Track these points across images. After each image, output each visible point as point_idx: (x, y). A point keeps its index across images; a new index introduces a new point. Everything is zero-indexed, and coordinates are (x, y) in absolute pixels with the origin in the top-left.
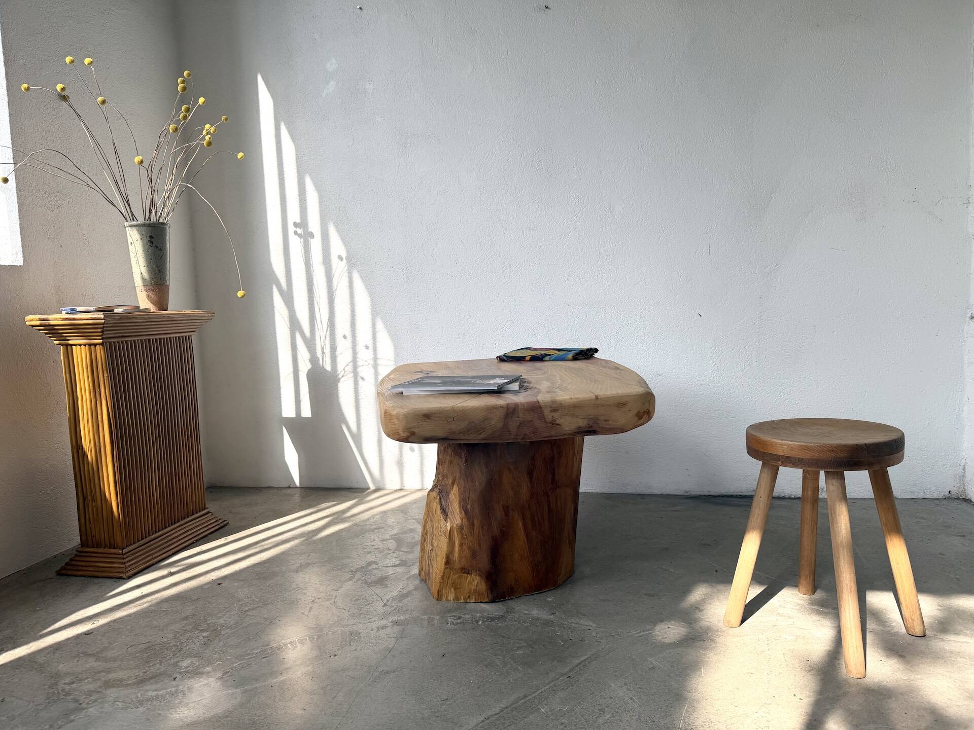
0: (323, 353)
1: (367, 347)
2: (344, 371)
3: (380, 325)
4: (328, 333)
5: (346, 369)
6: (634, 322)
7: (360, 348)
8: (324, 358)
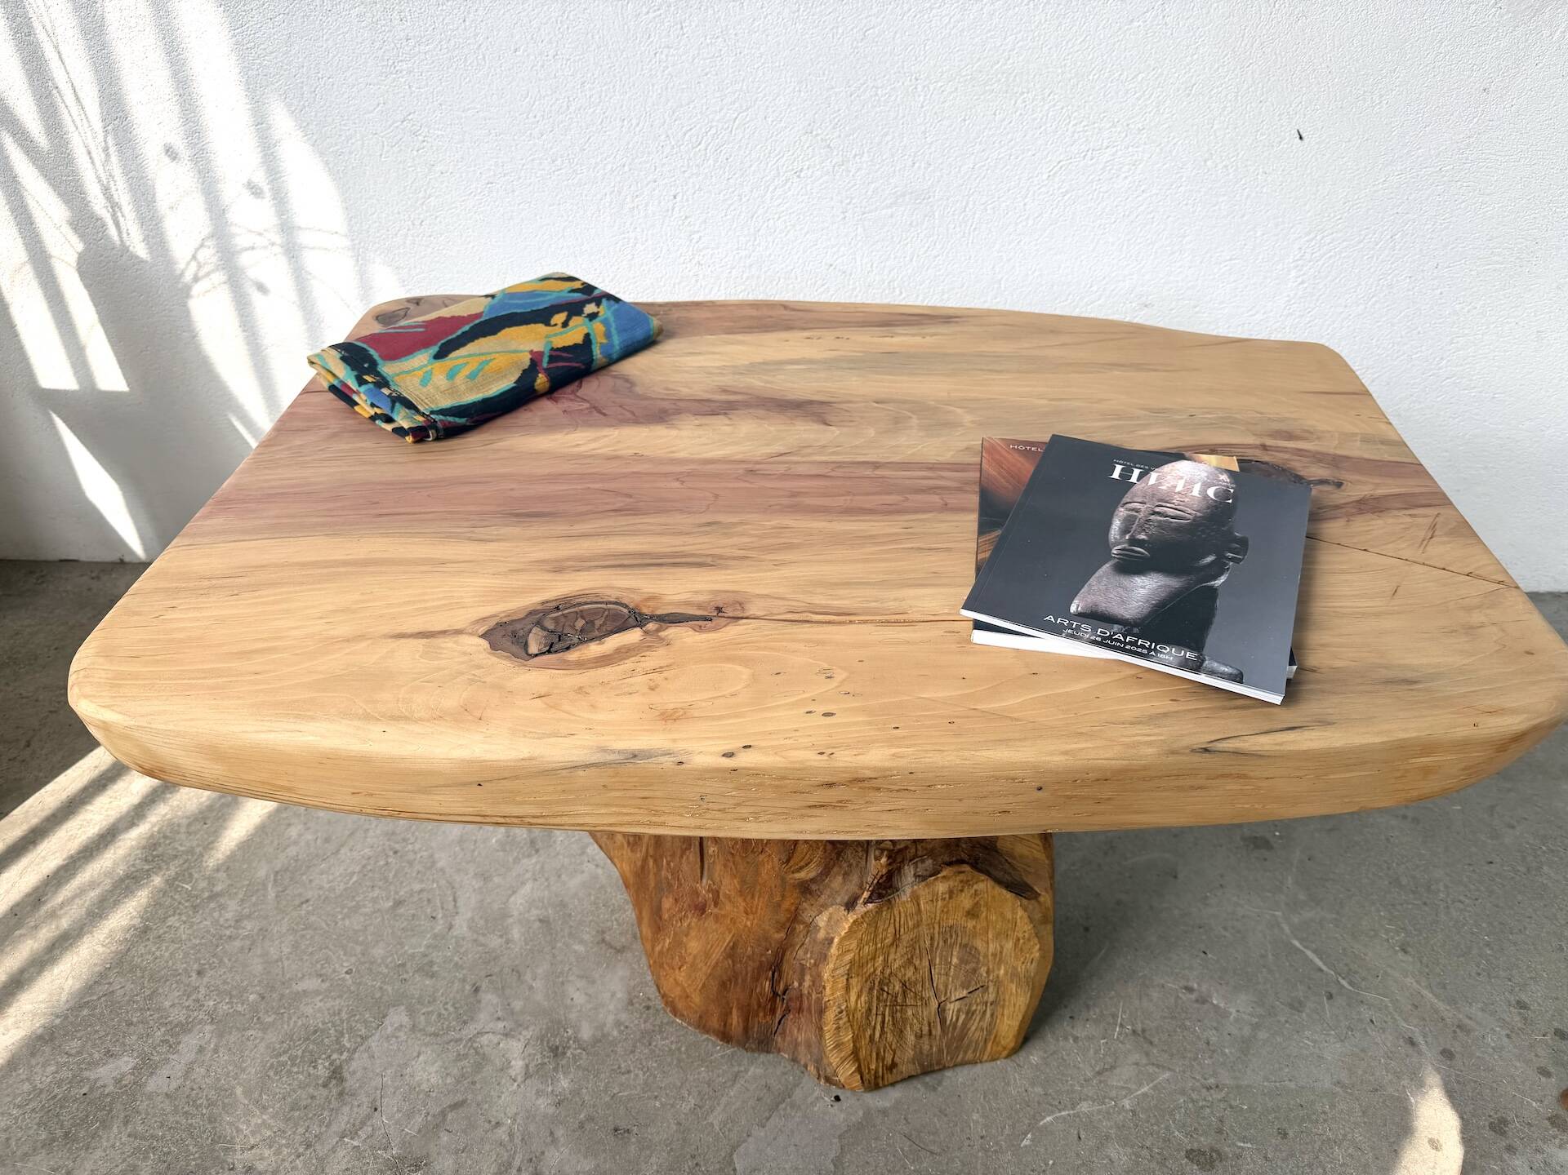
0: (114, 206)
1: (255, 191)
2: (194, 265)
3: (282, 121)
4: (111, 141)
5: (201, 256)
6: (1105, 145)
7: (231, 191)
8: (121, 219)
